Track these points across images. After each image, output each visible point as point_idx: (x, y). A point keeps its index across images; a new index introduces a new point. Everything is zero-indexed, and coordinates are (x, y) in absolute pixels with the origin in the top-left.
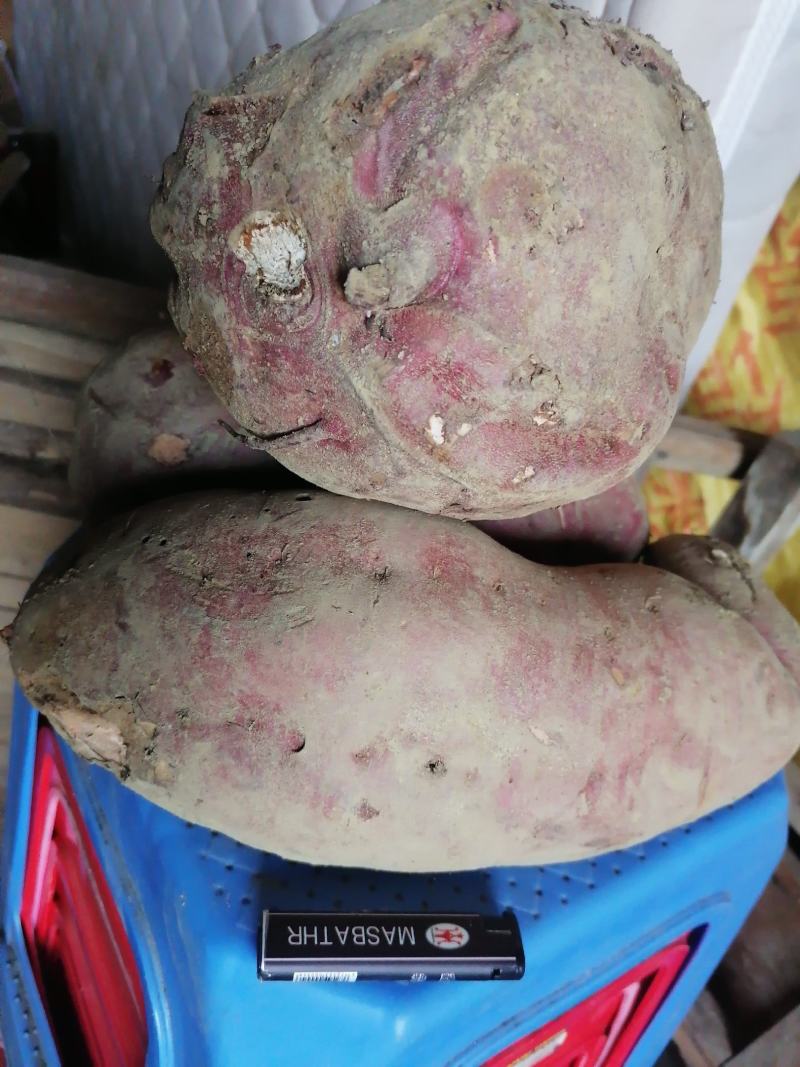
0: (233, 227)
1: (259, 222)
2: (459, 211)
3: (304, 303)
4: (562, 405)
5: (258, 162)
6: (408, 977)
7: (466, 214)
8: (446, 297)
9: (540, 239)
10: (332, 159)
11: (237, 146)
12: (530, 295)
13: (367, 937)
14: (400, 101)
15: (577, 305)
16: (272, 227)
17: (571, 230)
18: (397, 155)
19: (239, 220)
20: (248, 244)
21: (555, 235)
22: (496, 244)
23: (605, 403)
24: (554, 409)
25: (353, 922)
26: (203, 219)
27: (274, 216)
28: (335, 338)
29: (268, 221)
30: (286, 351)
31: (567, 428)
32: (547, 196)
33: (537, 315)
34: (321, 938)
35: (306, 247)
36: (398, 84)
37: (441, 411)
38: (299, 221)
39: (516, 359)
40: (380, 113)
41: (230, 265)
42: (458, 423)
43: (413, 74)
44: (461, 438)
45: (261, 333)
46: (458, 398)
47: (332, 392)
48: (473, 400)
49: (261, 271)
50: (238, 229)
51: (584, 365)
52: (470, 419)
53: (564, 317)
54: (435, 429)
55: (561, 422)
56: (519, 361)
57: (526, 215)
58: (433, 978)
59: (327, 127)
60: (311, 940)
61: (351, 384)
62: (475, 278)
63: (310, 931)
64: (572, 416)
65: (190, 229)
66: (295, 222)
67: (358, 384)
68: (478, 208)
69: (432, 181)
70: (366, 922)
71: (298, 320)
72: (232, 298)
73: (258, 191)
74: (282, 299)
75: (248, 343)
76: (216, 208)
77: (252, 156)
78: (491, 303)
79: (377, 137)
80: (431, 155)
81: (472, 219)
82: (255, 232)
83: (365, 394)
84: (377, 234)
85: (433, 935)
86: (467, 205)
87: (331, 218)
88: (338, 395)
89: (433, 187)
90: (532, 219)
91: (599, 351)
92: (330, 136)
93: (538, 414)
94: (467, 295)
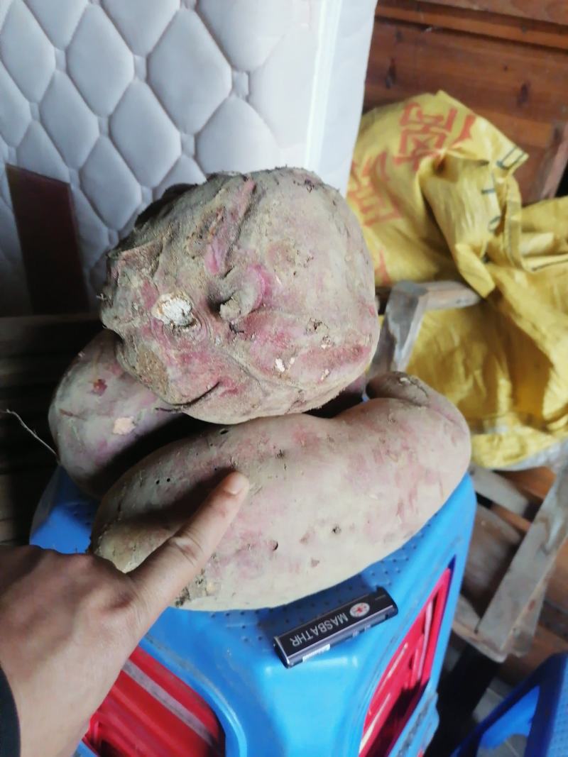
0: (152, 306)
1: (164, 300)
2: (259, 267)
3: (198, 329)
4: (332, 336)
5: (157, 274)
6: (351, 636)
7: (262, 267)
8: (265, 305)
9: (297, 268)
10: (194, 263)
11: (144, 270)
12: (301, 293)
13: (326, 627)
14: (218, 230)
15: (322, 291)
16: (171, 301)
17: (308, 260)
18: (223, 252)
19: (155, 301)
20: (161, 312)
21: (302, 265)
22: (278, 275)
23: (349, 330)
24: (329, 339)
25: (316, 623)
26: (136, 308)
27: (171, 295)
28: (218, 340)
29: (168, 298)
30: (194, 354)
31: (337, 346)
32: (293, 250)
33: (307, 300)
34: (307, 637)
35: (190, 304)
36: (214, 223)
37: (279, 356)
38: (184, 294)
39: (305, 322)
40: (210, 237)
41: (156, 324)
42: (289, 359)
43: (219, 217)
44: (293, 366)
45: (180, 350)
46: (285, 348)
47: (224, 366)
48: (292, 346)
49: (172, 322)
50: (155, 306)
51: (334, 316)
52: (294, 355)
53: (318, 297)
54: (279, 365)
55: (334, 344)
56: (306, 322)
57: (288, 260)
58: (362, 631)
59: (187, 249)
60: (303, 640)
61: (233, 358)
62: (275, 293)
63: (300, 636)
64: (338, 340)
65: (130, 314)
66: (182, 295)
67: (237, 357)
68: (267, 264)
69: (243, 258)
70: (322, 621)
71: (197, 338)
72: (160, 339)
73: (160, 287)
74: (187, 330)
75: (174, 357)
76: (142, 301)
77: (152, 273)
78: (286, 301)
79: (212, 247)
80: (239, 248)
81: (265, 268)
82: (163, 306)
83: (241, 361)
84: (226, 288)
85: (354, 612)
86: (262, 264)
87: (200, 287)
88: (227, 366)
89: (245, 261)
90: (291, 261)
91: (338, 307)
92: (190, 253)
93: (322, 344)
94: (273, 301)
